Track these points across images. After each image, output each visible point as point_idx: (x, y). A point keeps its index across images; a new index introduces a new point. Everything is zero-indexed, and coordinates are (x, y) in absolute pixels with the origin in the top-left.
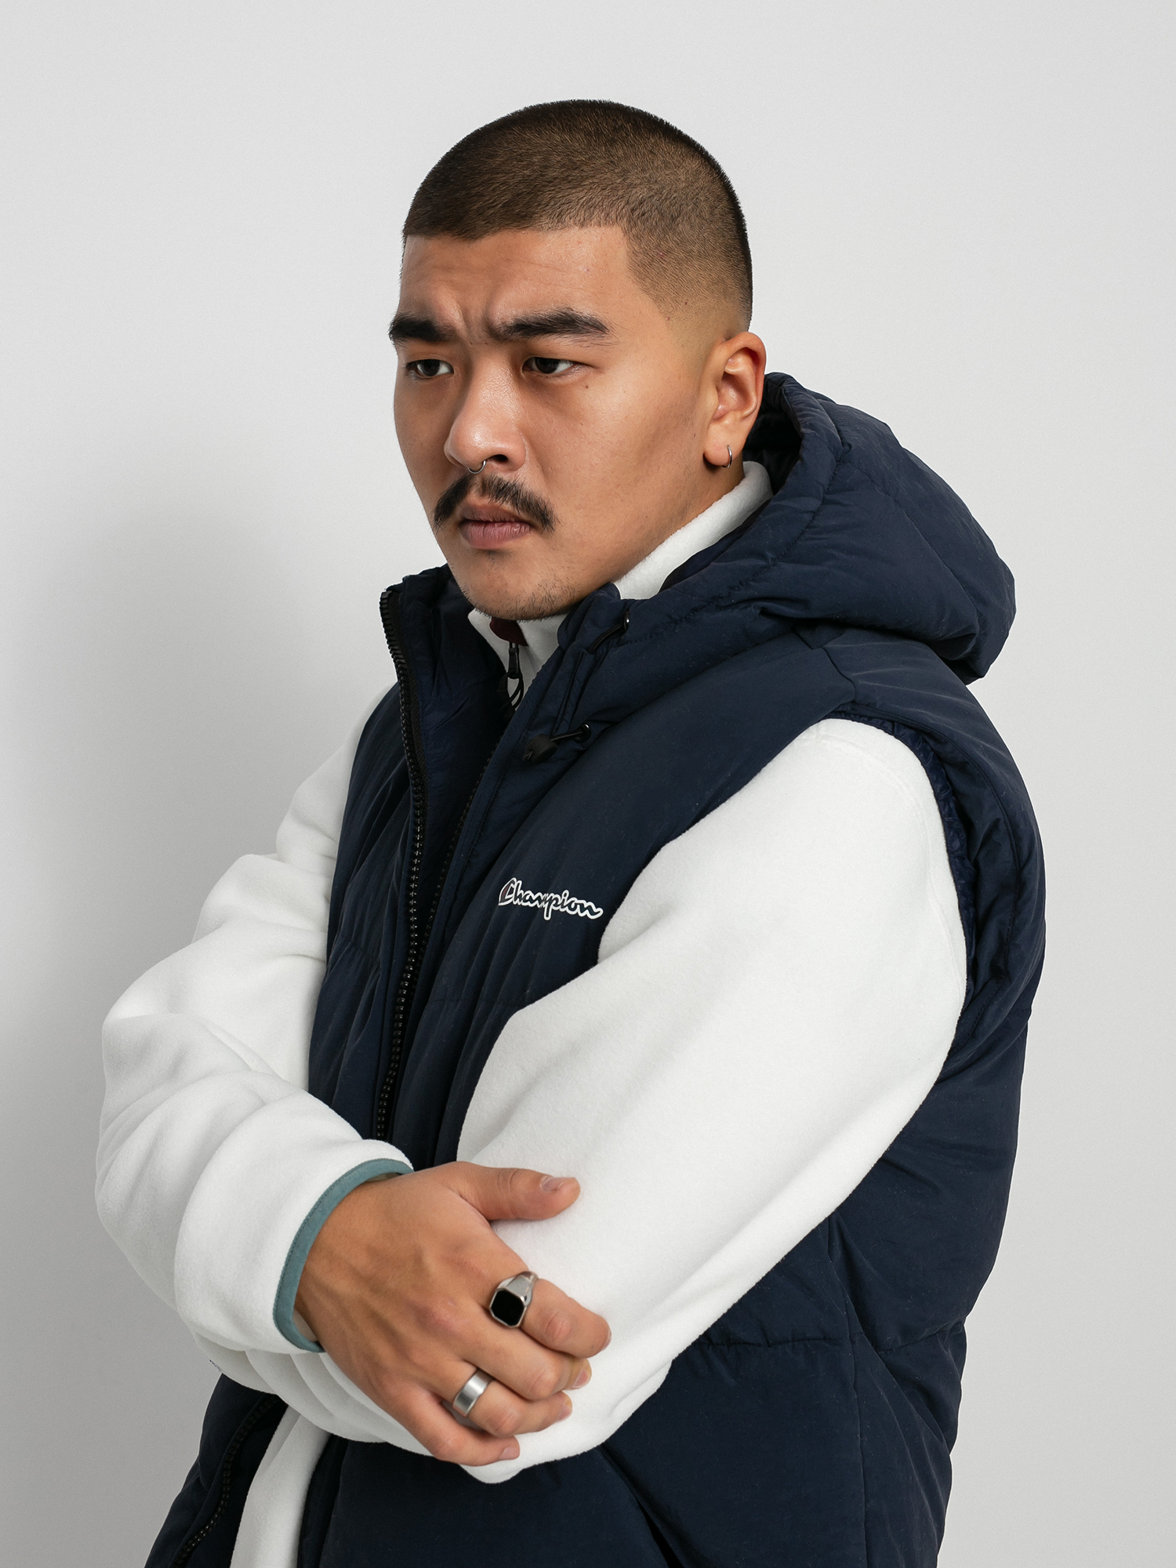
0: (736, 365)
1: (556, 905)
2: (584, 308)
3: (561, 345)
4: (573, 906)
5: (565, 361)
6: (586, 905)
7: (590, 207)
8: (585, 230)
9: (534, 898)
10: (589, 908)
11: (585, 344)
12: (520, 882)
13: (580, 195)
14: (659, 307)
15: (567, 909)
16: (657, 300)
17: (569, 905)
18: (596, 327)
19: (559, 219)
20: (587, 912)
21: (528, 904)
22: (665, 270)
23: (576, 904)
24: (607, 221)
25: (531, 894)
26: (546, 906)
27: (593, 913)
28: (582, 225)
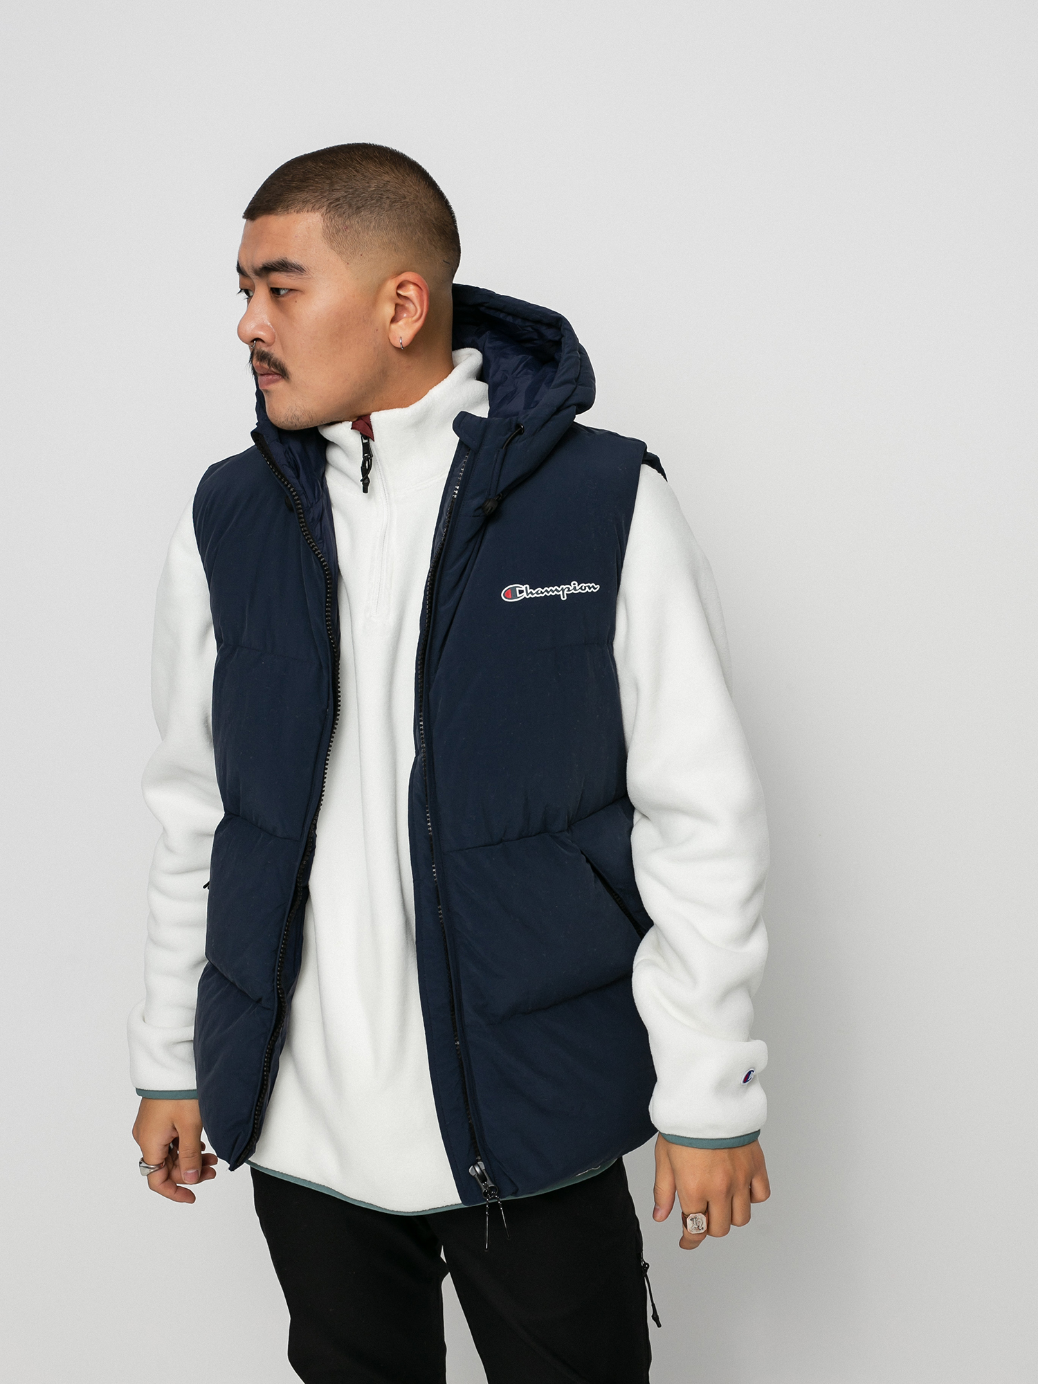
0: (408, 290)
1: (569, 590)
2: (294, 259)
3: (281, 279)
4: (583, 588)
5: (284, 289)
6: (591, 585)
7: (305, 202)
8: (299, 215)
9: (543, 591)
10: (593, 586)
11: (294, 278)
12: (528, 586)
13: (303, 195)
14: (341, 257)
15: (580, 590)
16: (340, 253)
17: (581, 588)
18: (299, 269)
19: (286, 209)
20: (592, 589)
21: (541, 595)
22: (346, 237)
23: (585, 587)
24: (313, 209)
25: (541, 589)
26: (561, 593)
27: (595, 589)
28: (297, 212)
